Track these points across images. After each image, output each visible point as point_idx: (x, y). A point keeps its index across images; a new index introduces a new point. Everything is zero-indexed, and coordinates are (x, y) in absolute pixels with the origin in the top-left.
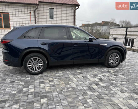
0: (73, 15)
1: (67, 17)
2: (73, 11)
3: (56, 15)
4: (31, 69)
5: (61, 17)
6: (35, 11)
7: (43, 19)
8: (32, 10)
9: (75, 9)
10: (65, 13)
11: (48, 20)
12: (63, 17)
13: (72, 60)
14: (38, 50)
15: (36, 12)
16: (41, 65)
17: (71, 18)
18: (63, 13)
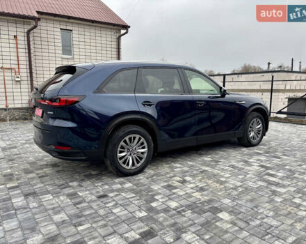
0: (115, 46)
1: (103, 52)
2: (115, 37)
3: (78, 46)
4: (124, 163)
5: (89, 51)
6: (28, 32)
7: (47, 54)
8: (21, 31)
9: (118, 35)
10: (97, 41)
11: (60, 56)
12: (95, 51)
13: (195, 137)
14: (138, 117)
15: (31, 35)
16: (143, 150)
17: (110, 52)
18: (94, 41)
